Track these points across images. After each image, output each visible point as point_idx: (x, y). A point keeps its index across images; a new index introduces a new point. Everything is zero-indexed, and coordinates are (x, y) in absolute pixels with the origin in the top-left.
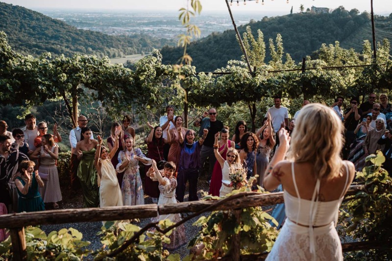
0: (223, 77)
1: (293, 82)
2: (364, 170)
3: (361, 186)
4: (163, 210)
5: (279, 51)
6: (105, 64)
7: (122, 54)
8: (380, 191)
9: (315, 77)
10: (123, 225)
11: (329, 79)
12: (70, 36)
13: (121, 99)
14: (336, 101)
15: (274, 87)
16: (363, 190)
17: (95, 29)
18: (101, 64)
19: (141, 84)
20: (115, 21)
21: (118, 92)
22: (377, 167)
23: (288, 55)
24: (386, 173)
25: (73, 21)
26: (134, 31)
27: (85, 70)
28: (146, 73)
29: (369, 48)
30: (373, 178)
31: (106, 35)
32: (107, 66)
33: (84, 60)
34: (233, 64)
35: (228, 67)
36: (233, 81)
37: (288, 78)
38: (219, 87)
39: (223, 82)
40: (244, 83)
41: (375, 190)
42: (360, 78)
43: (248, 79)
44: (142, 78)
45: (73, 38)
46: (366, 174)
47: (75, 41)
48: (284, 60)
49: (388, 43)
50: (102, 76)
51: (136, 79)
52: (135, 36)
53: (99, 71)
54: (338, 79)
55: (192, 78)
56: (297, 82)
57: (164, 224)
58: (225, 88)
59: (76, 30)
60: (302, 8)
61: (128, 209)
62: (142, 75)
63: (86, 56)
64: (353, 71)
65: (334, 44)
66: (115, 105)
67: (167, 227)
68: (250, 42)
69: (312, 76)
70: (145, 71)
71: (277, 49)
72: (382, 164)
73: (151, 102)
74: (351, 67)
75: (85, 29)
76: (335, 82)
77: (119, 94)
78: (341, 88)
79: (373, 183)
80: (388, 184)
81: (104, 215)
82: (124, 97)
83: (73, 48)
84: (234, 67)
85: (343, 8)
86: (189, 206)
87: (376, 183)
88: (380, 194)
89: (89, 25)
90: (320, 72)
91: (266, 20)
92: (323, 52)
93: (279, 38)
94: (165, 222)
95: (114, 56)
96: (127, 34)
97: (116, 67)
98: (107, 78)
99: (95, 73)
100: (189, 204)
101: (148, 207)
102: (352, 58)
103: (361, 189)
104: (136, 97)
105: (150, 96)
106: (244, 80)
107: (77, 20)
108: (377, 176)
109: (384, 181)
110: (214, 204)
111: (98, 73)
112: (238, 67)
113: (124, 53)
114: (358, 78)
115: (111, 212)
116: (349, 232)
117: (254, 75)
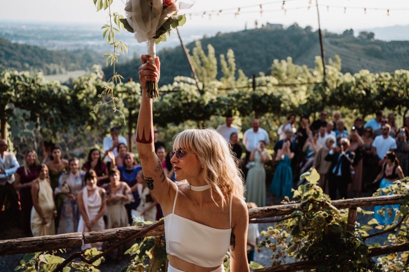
0: (169, 96)
1: (244, 100)
2: (299, 188)
3: (297, 204)
4: (89, 238)
5: (231, 68)
6: (38, 81)
7: (63, 70)
8: (315, 209)
9: (266, 95)
10: (45, 257)
11: (280, 97)
12: (2, 49)
13: (57, 119)
14: (289, 119)
15: (223, 105)
16: (298, 209)
17: (32, 43)
18: (33, 81)
19: (80, 104)
20: (56, 34)
21: (54, 113)
22: (313, 185)
23: (241, 72)
24: (321, 191)
25: (7, 34)
26: (77, 45)
27: (14, 88)
28: (84, 91)
29: (321, 64)
30: (308, 196)
31: (45, 50)
32: (41, 84)
33: (13, 77)
34: (181, 81)
35: (175, 84)
36: (180, 100)
37: (238, 96)
38: (165, 105)
39: (170, 101)
40: (192, 101)
41: (310, 209)
42: (311, 95)
43: (196, 98)
44: (80, 97)
45: (6, 53)
46: (301, 192)
47: (8, 56)
48: (237, 76)
49: (339, 60)
50: (35, 95)
51: (74, 97)
52: (79, 51)
53: (31, 89)
54: (289, 97)
55: (136, 97)
56: (247, 99)
57: (90, 254)
58: (171, 107)
59: (10, 43)
60: (256, 23)
61: (49, 239)
62: (80, 94)
63: (16, 73)
64: (304, 88)
65: (287, 61)
66: (49, 126)
67: (93, 256)
68: (200, 58)
69: (262, 94)
70: (84, 89)
71: (229, 65)
72: (318, 182)
73: (92, 122)
74: (302, 84)
75: (21, 42)
76: (286, 100)
77: (54, 114)
78: (292, 106)
79: (308, 201)
80: (323, 202)
81: (21, 247)
82: (60, 117)
83: (6, 63)
84: (182, 85)
85: (297, 25)
86: (117, 232)
87: (312, 201)
88: (315, 212)
89: (25, 38)
90: (270, 90)
91: (220, 35)
92: (276, 69)
93: (231, 53)
94: (92, 251)
95: (54, 73)
96: (69, 49)
97: (51, 85)
98: (41, 97)
99: (27, 91)
100: (118, 230)
101: (72, 236)
102: (304, 75)
103: (296, 207)
104: (74, 117)
105: (89, 116)
106: (192, 97)
107: (12, 33)
108: (312, 194)
109: (318, 199)
110: (144, 229)
111: (31, 91)
112: (186, 84)
113: (67, 69)
114: (308, 96)
115: (30, 243)
116: (290, 252)
117: (202, 92)
